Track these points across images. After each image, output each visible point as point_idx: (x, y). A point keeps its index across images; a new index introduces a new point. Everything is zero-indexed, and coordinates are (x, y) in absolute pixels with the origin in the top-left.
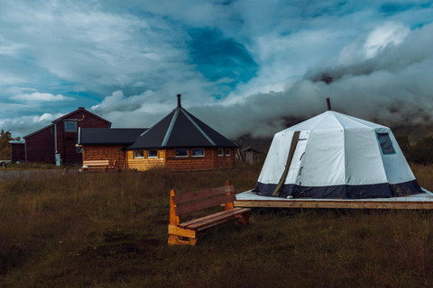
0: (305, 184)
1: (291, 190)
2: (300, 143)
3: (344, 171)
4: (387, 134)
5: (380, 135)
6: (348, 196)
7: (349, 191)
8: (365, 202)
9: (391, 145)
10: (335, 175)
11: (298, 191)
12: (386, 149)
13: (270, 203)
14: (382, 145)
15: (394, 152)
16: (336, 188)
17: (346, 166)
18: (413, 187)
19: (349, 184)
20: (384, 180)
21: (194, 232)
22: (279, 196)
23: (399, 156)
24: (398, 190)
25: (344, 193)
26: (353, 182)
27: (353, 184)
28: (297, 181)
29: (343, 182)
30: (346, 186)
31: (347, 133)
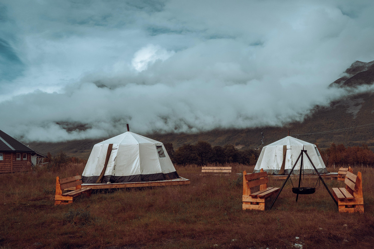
0: (117, 175)
1: (109, 179)
2: (113, 151)
3: (139, 167)
4: (161, 146)
5: (158, 147)
6: (142, 180)
7: (143, 178)
8: (151, 183)
9: (163, 153)
10: (134, 169)
11: (113, 179)
12: (161, 154)
13: (98, 187)
14: (159, 152)
15: (165, 156)
16: (135, 176)
17: (141, 164)
18: (175, 175)
19: (142, 174)
20: (160, 171)
21: (72, 198)
22: (101, 183)
23: (167, 158)
24: (167, 176)
25: (140, 179)
26: (144, 173)
27: (144, 174)
28: (112, 173)
29: (139, 173)
30: (141, 175)
31: (140, 145)
